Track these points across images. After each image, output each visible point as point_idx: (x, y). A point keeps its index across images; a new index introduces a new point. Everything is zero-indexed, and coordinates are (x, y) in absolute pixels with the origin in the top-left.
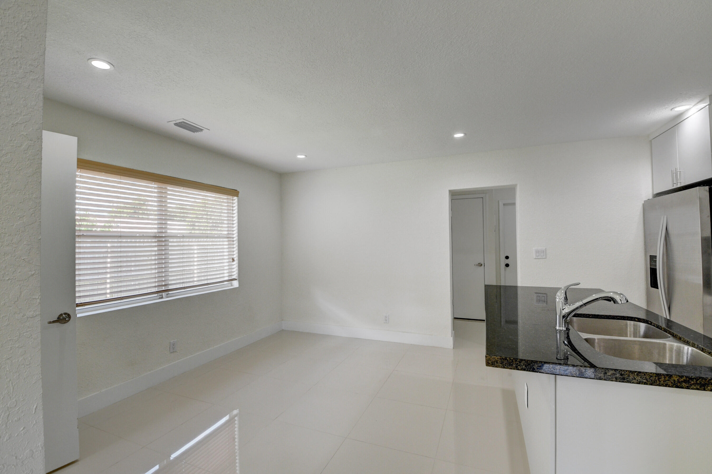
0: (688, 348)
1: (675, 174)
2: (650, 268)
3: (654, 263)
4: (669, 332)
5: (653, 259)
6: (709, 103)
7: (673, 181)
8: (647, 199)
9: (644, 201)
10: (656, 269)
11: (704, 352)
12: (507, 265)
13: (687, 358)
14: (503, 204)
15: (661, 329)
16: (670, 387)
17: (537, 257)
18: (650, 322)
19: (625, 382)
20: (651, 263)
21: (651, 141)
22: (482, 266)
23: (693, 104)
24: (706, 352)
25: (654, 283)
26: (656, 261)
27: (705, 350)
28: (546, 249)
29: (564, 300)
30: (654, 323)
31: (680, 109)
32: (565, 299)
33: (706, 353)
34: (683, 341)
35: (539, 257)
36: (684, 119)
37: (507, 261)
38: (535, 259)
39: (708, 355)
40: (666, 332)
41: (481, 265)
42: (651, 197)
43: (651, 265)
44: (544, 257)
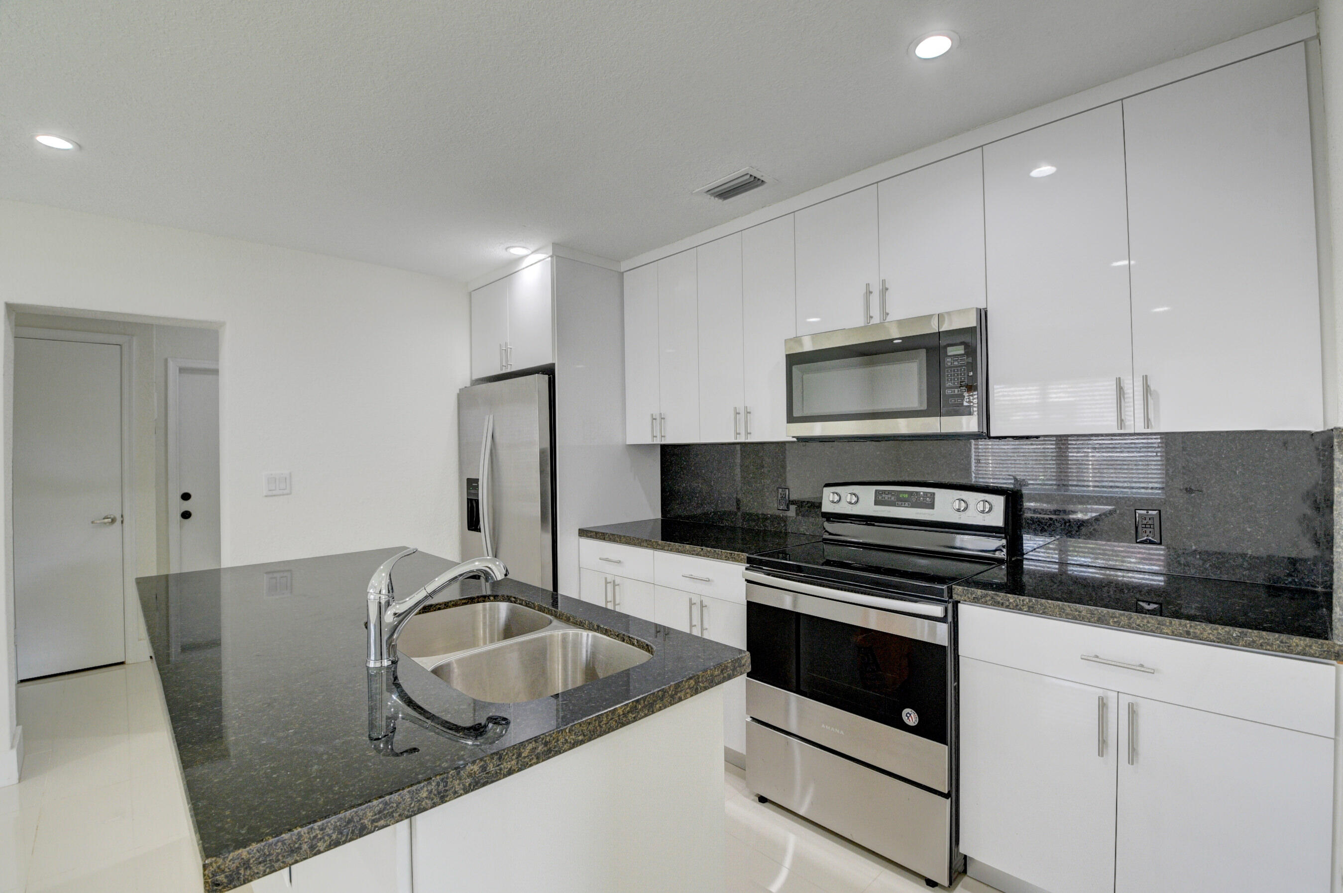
0: (588, 635)
1: (505, 352)
2: (468, 499)
3: (473, 491)
4: (549, 611)
5: (472, 484)
6: (551, 254)
7: (501, 362)
8: (463, 387)
9: (460, 390)
10: (478, 500)
11: (609, 636)
12: (186, 515)
13: (587, 651)
14: (178, 371)
15: (534, 608)
16: (615, 730)
17: (270, 493)
18: (514, 598)
19: (553, 756)
20: (469, 491)
21: (470, 294)
22: (116, 524)
23: (533, 249)
24: (611, 634)
25: (473, 523)
26: (478, 486)
27: (611, 631)
28: (290, 473)
29: (387, 594)
30: (520, 600)
31: (517, 251)
32: (389, 592)
33: (612, 636)
34: (573, 623)
35: (274, 493)
36: (520, 268)
37: (187, 506)
38: (266, 496)
39: (615, 639)
40: (543, 612)
41: (113, 521)
42: (468, 385)
43: (468, 494)
44: (285, 492)
